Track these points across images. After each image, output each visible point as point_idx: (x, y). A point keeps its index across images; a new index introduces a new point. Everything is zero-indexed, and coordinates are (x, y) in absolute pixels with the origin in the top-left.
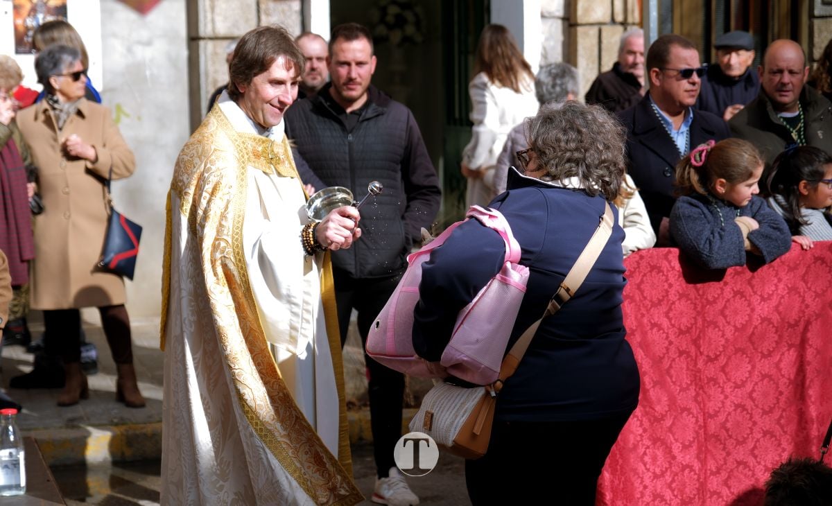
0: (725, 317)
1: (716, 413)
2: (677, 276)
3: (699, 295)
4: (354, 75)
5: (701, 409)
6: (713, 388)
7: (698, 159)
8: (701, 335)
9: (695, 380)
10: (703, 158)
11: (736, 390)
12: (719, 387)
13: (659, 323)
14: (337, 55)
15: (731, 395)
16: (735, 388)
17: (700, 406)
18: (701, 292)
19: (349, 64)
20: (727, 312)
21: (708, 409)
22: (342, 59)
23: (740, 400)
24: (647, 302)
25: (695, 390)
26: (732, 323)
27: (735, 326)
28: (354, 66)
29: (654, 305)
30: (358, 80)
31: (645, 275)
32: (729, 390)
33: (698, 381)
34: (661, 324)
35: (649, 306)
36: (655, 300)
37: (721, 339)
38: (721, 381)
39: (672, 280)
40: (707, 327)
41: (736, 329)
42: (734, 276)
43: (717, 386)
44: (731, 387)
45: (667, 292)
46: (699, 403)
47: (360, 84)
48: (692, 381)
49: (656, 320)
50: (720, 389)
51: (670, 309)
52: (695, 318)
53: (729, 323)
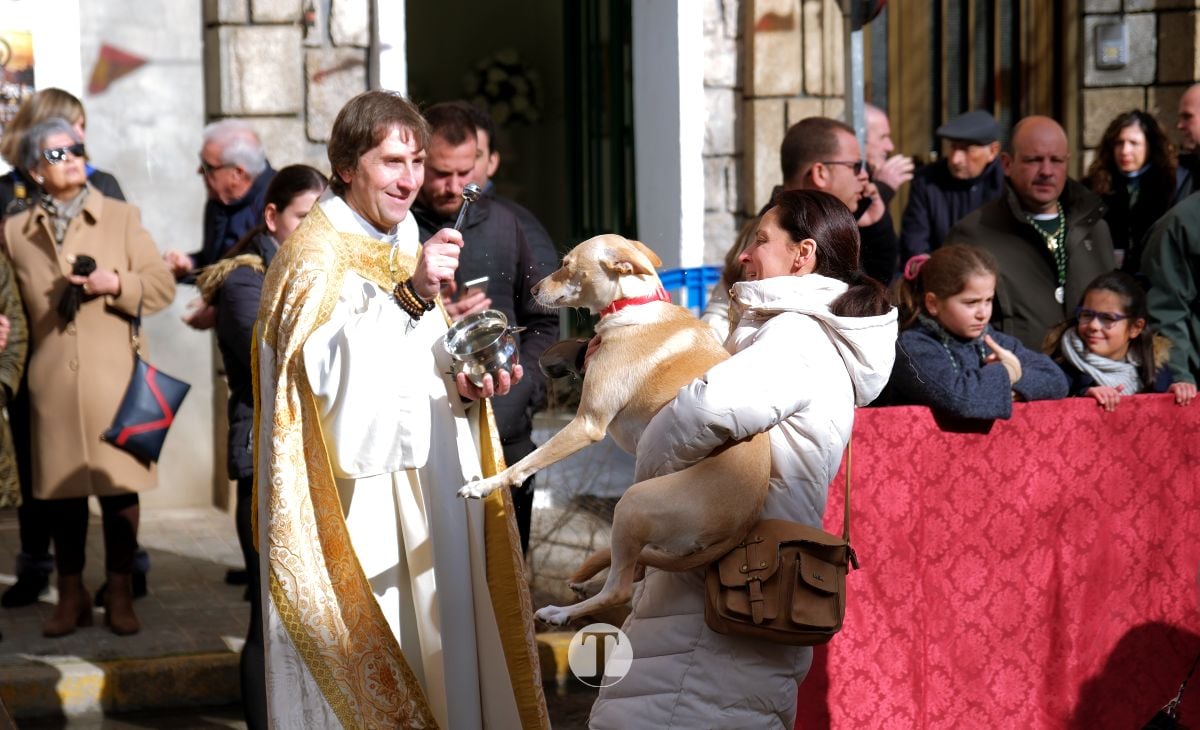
0: (952, 502)
2: (886, 447)
3: (916, 472)
5: (920, 630)
8: (919, 527)
11: (967, 603)
12: (945, 599)
13: (863, 511)
15: (961, 610)
16: (966, 600)
17: (919, 626)
18: (919, 468)
20: (955, 496)
21: (930, 631)
23: (972, 618)
25: (913, 604)
26: (961, 511)
27: (964, 515)
32: (957, 604)
37: (946, 533)
38: (946, 591)
40: (928, 515)
41: (967, 520)
42: (964, 446)
43: (942, 598)
44: (959, 601)
45: (873, 468)
46: (918, 623)
50: (945, 603)
51: (877, 492)
52: (910, 504)
53: (956, 511)
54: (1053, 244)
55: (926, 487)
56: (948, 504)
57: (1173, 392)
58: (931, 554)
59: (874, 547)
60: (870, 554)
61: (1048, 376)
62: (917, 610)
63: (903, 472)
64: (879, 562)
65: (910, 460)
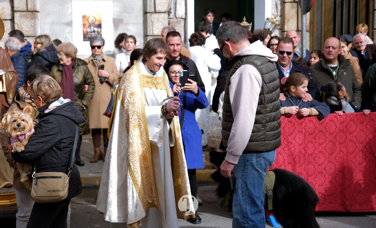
0: (316, 140)
1: (312, 175)
3: (306, 131)
4: (176, 49)
5: (306, 173)
6: (311, 166)
7: (283, 82)
8: (306, 146)
10: (285, 81)
14: (169, 42)
15: (317, 168)
16: (319, 165)
17: (306, 172)
18: (307, 130)
19: (174, 45)
20: (316, 138)
22: (171, 43)
23: (321, 170)
24: (287, 134)
25: (304, 166)
26: (318, 142)
28: (176, 46)
29: (289, 135)
30: (177, 50)
31: (286, 124)
32: (317, 166)
34: (292, 142)
35: (287, 136)
36: (289, 133)
37: (314, 148)
38: (314, 163)
39: (296, 126)
40: (309, 143)
41: (320, 144)
42: (319, 125)
45: (294, 130)
46: (306, 171)
47: (178, 52)
49: (290, 140)
50: (313, 166)
51: (295, 136)
52: (304, 140)
53: (317, 142)
54: (334, 73)
55: (308, 135)
56: (294, 141)
57: (364, 112)
58: (310, 153)
59: (294, 151)
60: (293, 153)
61: (325, 107)
62: (305, 168)
63: (302, 131)
64: (295, 155)
65: (304, 128)
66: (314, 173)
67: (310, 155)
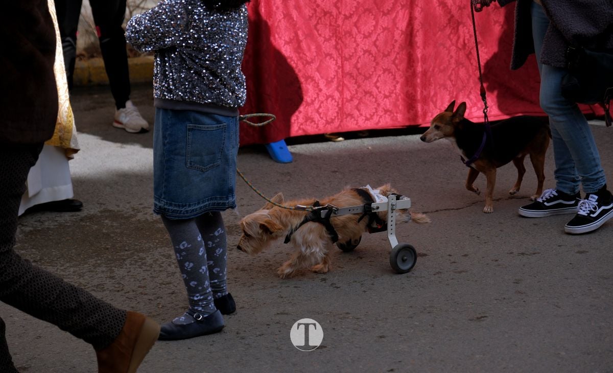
1: (351, 57)
5: (339, 54)
6: (349, 39)
9: (336, 32)
11: (365, 39)
12: (353, 37)
15: (361, 43)
17: (339, 52)
21: (345, 54)
23: (367, 47)
25: (336, 40)
32: (360, 40)
33: (338, 33)
38: (354, 33)
43: (351, 37)
44: (361, 38)
46: (338, 50)
48: (333, 34)
50: (353, 39)
58: (346, 13)
66: (354, 54)
67: (347, 18)
